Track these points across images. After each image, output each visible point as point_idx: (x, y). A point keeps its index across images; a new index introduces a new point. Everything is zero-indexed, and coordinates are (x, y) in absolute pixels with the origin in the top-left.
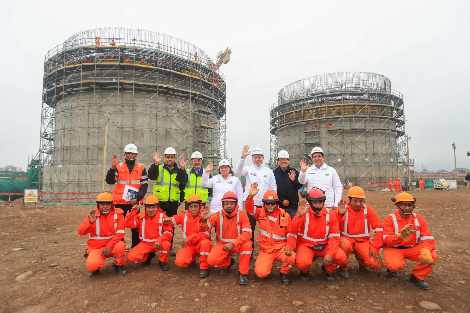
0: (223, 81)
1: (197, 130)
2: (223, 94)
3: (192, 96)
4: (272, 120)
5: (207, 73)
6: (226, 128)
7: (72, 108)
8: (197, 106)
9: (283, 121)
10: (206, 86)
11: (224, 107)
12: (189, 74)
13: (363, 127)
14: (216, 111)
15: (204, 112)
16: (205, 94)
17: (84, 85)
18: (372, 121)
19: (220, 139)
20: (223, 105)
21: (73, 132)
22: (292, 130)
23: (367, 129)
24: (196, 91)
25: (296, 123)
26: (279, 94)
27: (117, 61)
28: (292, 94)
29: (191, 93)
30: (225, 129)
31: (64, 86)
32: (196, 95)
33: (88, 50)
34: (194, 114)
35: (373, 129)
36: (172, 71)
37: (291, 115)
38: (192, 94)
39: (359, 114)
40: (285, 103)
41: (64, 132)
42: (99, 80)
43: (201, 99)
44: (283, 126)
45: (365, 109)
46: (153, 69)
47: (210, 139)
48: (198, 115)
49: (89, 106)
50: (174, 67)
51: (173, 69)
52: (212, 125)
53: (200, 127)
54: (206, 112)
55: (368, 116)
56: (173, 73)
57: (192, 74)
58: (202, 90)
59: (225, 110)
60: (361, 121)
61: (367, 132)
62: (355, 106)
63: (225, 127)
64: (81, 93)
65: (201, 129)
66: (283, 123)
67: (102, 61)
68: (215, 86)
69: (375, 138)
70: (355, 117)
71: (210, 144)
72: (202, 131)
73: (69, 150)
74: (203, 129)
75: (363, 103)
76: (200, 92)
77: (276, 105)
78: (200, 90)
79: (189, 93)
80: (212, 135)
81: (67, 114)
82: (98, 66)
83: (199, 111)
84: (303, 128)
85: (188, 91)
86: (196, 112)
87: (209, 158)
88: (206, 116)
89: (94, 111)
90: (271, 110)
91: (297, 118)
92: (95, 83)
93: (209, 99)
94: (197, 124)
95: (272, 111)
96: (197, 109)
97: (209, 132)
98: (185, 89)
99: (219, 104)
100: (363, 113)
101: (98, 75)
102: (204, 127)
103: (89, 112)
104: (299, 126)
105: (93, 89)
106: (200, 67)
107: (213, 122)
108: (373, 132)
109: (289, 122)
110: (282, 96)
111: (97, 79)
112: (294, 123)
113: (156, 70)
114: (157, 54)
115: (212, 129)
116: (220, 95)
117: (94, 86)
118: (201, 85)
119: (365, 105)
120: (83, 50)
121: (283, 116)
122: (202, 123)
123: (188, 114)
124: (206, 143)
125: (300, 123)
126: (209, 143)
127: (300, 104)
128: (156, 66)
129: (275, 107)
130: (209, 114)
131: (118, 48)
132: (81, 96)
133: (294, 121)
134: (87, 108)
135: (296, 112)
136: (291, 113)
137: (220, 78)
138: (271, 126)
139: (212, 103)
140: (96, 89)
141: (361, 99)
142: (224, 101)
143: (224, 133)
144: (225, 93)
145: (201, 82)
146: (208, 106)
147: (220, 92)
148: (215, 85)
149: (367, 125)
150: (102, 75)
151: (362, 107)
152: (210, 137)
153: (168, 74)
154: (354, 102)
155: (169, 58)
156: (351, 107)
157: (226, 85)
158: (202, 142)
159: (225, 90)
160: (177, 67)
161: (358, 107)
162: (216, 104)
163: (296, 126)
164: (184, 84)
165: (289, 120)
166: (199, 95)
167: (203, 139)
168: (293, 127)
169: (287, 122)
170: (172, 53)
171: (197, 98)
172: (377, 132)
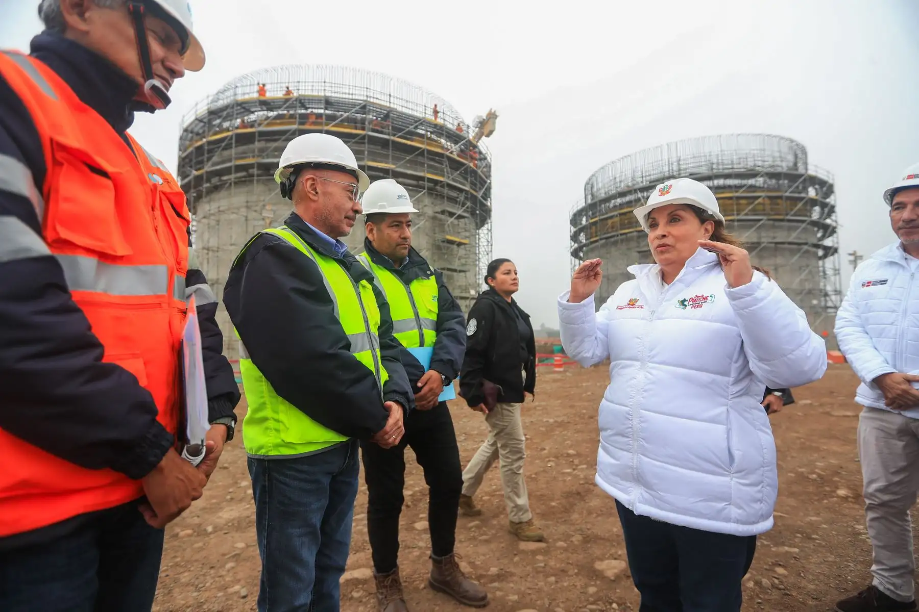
0: (485, 159)
1: (439, 248)
2: (486, 182)
3: (429, 184)
4: (575, 232)
5: (456, 143)
6: (491, 245)
7: (219, 211)
8: (439, 202)
9: (596, 232)
10: (455, 165)
11: (487, 206)
12: (422, 143)
13: (755, 240)
14: (473, 214)
15: (451, 214)
16: (454, 180)
17: (239, 168)
18: (774, 227)
19: (481, 264)
20: (485, 202)
21: (220, 254)
22: (613, 249)
23: (763, 243)
24: (436, 174)
25: (621, 234)
26: (587, 184)
27: (294, 123)
28: (613, 182)
29: (428, 178)
30: (490, 247)
31: (207, 172)
32: (436, 182)
33: (244, 107)
34: (434, 218)
35: (776, 243)
36: (392, 138)
37: (610, 222)
38: (430, 180)
39: (746, 214)
40: (600, 199)
41: (208, 254)
42: (263, 158)
43: (446, 191)
44: (596, 241)
45: (759, 204)
46: (357, 135)
47: (463, 265)
48: (440, 220)
49: (248, 207)
50: (396, 130)
51: (394, 135)
52: (466, 237)
53: (444, 242)
54: (454, 214)
55: (765, 218)
56: (393, 142)
57: (428, 144)
58: (448, 174)
59: (490, 211)
60: (751, 227)
61: (765, 248)
62: (738, 198)
63: (490, 243)
64: (233, 184)
65: (446, 244)
66: (596, 236)
67: (268, 125)
68: (470, 167)
69: (779, 260)
70: (739, 221)
71: (462, 274)
72: (448, 248)
73: (216, 285)
74: (449, 245)
75: (754, 192)
76: (443, 176)
77: (582, 204)
78: (444, 172)
79: (422, 178)
80: (467, 256)
81: (213, 223)
82: (262, 134)
83: (443, 212)
84: (633, 244)
85: (421, 174)
86: (437, 215)
87: (462, 298)
88: (456, 222)
89: (254, 214)
90: (572, 214)
91: (623, 226)
92: (256, 166)
93: (461, 190)
94: (439, 237)
95: (575, 215)
96: (438, 209)
97: (461, 251)
98: (415, 170)
99: (480, 200)
100: (754, 211)
101: (262, 150)
102: (451, 242)
103: (246, 217)
104: (628, 240)
105: (252, 176)
106: (443, 131)
107: (467, 234)
108: (776, 249)
109: (608, 233)
110: (592, 187)
111: (258, 156)
112: (618, 236)
113: (364, 137)
114: (364, 107)
115: (467, 246)
116: (480, 183)
117: (255, 171)
118: (446, 166)
119: (759, 197)
120: (235, 108)
121: (595, 223)
122: (448, 234)
123: (422, 218)
124: (455, 271)
125: (629, 235)
126: (460, 271)
127: (628, 198)
128: (363, 129)
129: (580, 207)
130: (460, 217)
131: (296, 100)
132: (233, 190)
133: (616, 231)
134: (243, 211)
135: (621, 214)
136: (611, 217)
137: (480, 153)
138: (573, 243)
139: (466, 198)
140: (258, 175)
141: (751, 186)
142: (487, 195)
143: (488, 254)
144: (489, 181)
145: (445, 159)
146: (459, 204)
147: (480, 177)
148: (471, 165)
149: (763, 234)
150: (267, 148)
151: (751, 201)
152: (463, 261)
153: (385, 144)
154: (737, 192)
155: (387, 115)
156: (730, 202)
157: (490, 167)
158: (449, 269)
159: (490, 176)
160: (400, 130)
161: (743, 202)
162: (474, 199)
163: (622, 241)
164: (414, 163)
165: (608, 229)
166: (441, 182)
167: (451, 264)
168: (615, 243)
169: (605, 234)
170: (392, 106)
171: (438, 188)
172: (785, 249)
